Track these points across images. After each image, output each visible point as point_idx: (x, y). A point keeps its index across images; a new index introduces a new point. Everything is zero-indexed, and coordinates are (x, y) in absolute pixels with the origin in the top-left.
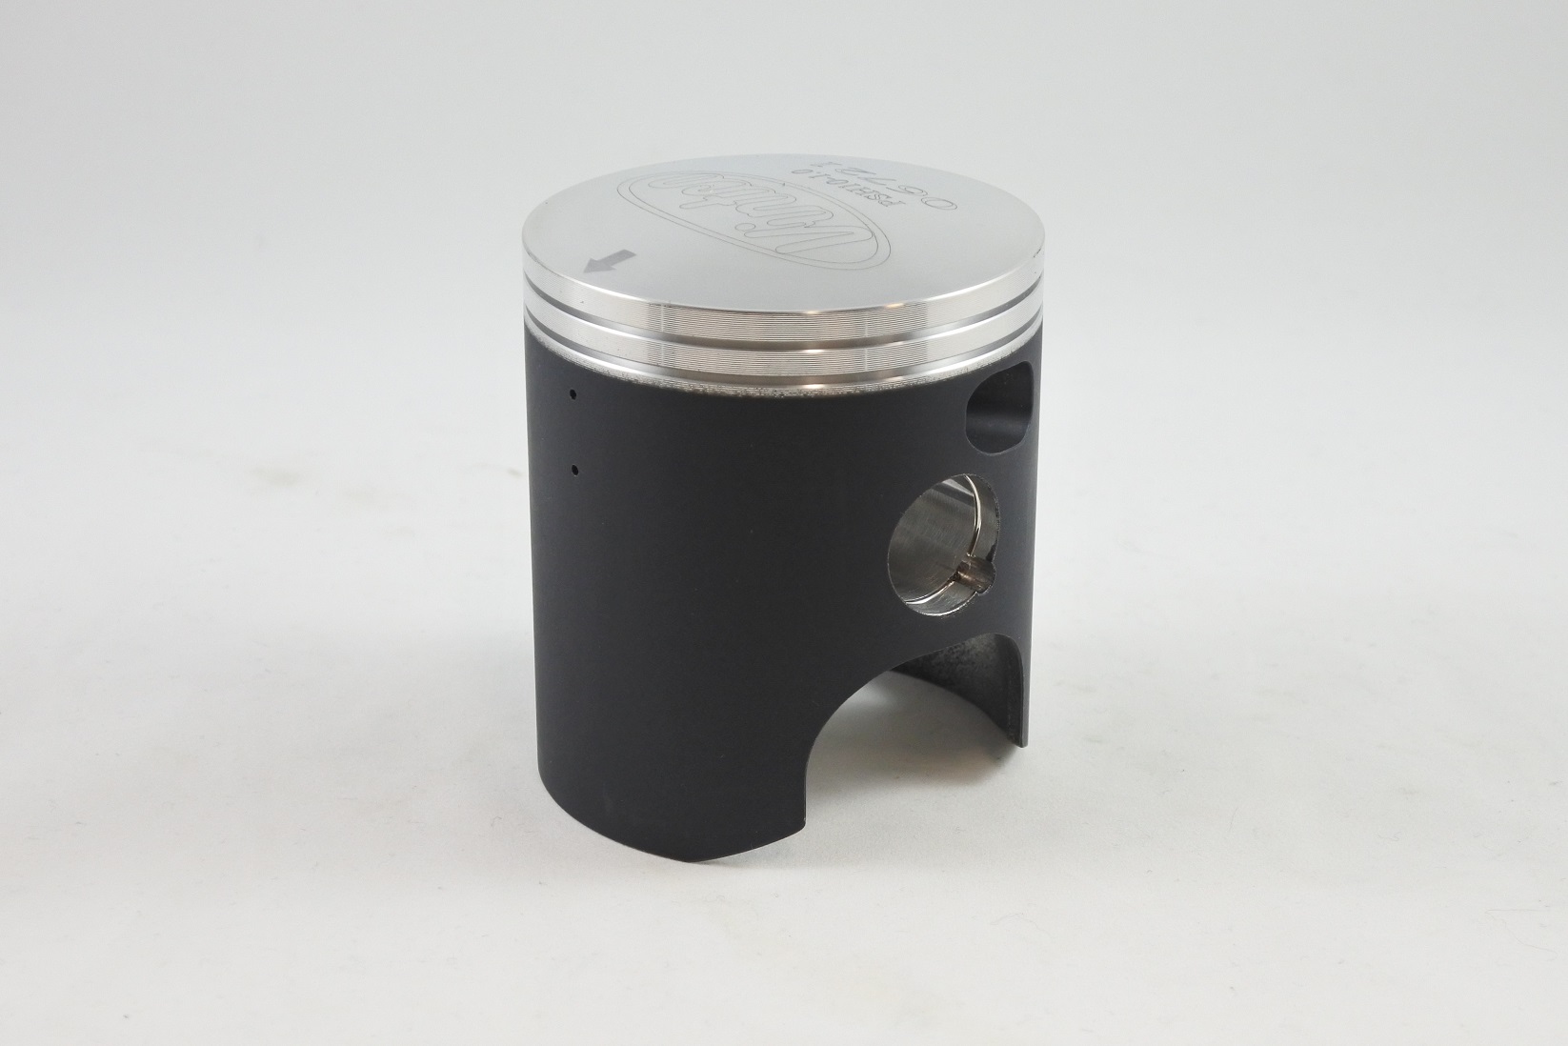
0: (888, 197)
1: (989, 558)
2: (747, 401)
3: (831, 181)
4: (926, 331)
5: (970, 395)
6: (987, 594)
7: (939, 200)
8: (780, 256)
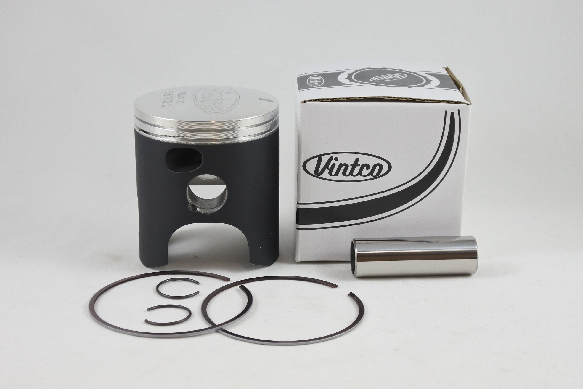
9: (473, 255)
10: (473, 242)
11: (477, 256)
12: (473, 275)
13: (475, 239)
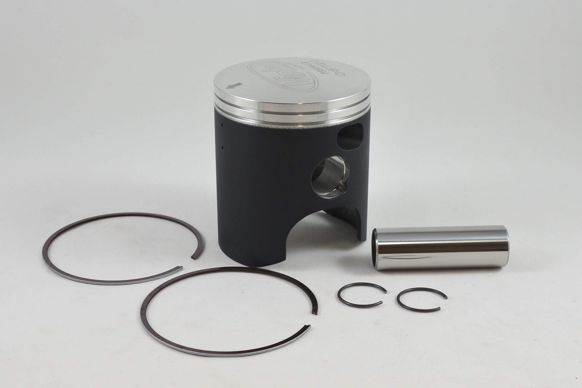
0: (325, 71)
1: (346, 182)
2: (268, 129)
3: (311, 66)
4: (329, 111)
5: (339, 132)
6: (345, 193)
7: (341, 73)
8: (284, 87)
9: (503, 247)
10: (503, 232)
11: (508, 248)
12: (504, 269)
13: (506, 229)
